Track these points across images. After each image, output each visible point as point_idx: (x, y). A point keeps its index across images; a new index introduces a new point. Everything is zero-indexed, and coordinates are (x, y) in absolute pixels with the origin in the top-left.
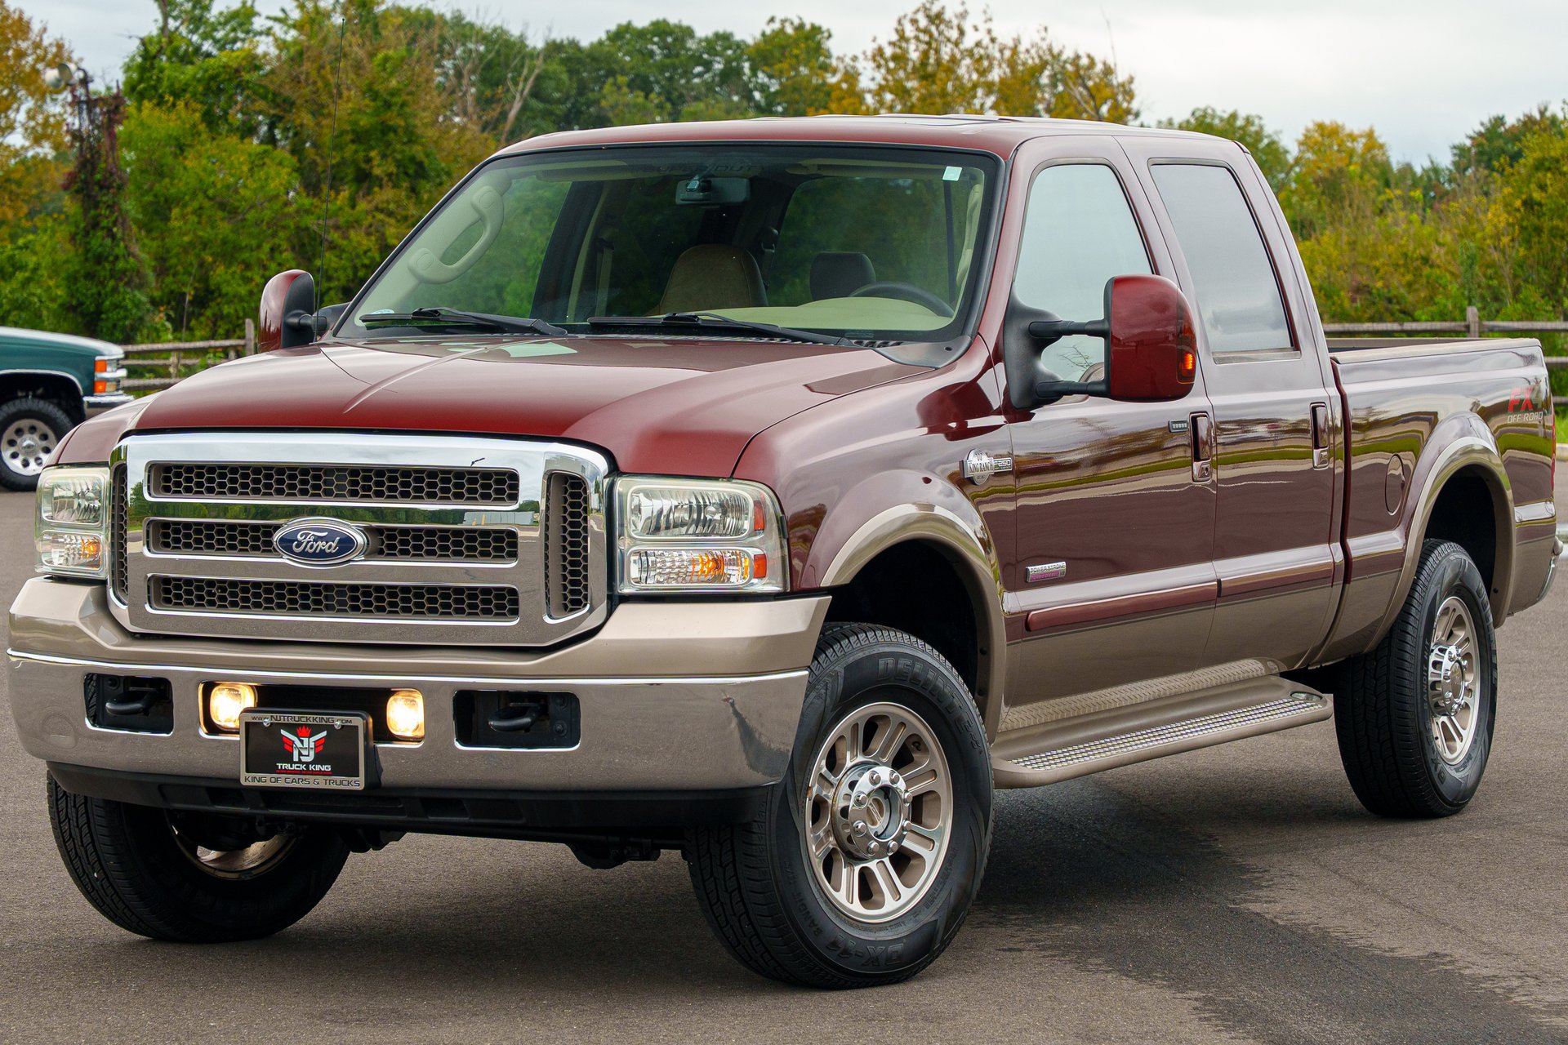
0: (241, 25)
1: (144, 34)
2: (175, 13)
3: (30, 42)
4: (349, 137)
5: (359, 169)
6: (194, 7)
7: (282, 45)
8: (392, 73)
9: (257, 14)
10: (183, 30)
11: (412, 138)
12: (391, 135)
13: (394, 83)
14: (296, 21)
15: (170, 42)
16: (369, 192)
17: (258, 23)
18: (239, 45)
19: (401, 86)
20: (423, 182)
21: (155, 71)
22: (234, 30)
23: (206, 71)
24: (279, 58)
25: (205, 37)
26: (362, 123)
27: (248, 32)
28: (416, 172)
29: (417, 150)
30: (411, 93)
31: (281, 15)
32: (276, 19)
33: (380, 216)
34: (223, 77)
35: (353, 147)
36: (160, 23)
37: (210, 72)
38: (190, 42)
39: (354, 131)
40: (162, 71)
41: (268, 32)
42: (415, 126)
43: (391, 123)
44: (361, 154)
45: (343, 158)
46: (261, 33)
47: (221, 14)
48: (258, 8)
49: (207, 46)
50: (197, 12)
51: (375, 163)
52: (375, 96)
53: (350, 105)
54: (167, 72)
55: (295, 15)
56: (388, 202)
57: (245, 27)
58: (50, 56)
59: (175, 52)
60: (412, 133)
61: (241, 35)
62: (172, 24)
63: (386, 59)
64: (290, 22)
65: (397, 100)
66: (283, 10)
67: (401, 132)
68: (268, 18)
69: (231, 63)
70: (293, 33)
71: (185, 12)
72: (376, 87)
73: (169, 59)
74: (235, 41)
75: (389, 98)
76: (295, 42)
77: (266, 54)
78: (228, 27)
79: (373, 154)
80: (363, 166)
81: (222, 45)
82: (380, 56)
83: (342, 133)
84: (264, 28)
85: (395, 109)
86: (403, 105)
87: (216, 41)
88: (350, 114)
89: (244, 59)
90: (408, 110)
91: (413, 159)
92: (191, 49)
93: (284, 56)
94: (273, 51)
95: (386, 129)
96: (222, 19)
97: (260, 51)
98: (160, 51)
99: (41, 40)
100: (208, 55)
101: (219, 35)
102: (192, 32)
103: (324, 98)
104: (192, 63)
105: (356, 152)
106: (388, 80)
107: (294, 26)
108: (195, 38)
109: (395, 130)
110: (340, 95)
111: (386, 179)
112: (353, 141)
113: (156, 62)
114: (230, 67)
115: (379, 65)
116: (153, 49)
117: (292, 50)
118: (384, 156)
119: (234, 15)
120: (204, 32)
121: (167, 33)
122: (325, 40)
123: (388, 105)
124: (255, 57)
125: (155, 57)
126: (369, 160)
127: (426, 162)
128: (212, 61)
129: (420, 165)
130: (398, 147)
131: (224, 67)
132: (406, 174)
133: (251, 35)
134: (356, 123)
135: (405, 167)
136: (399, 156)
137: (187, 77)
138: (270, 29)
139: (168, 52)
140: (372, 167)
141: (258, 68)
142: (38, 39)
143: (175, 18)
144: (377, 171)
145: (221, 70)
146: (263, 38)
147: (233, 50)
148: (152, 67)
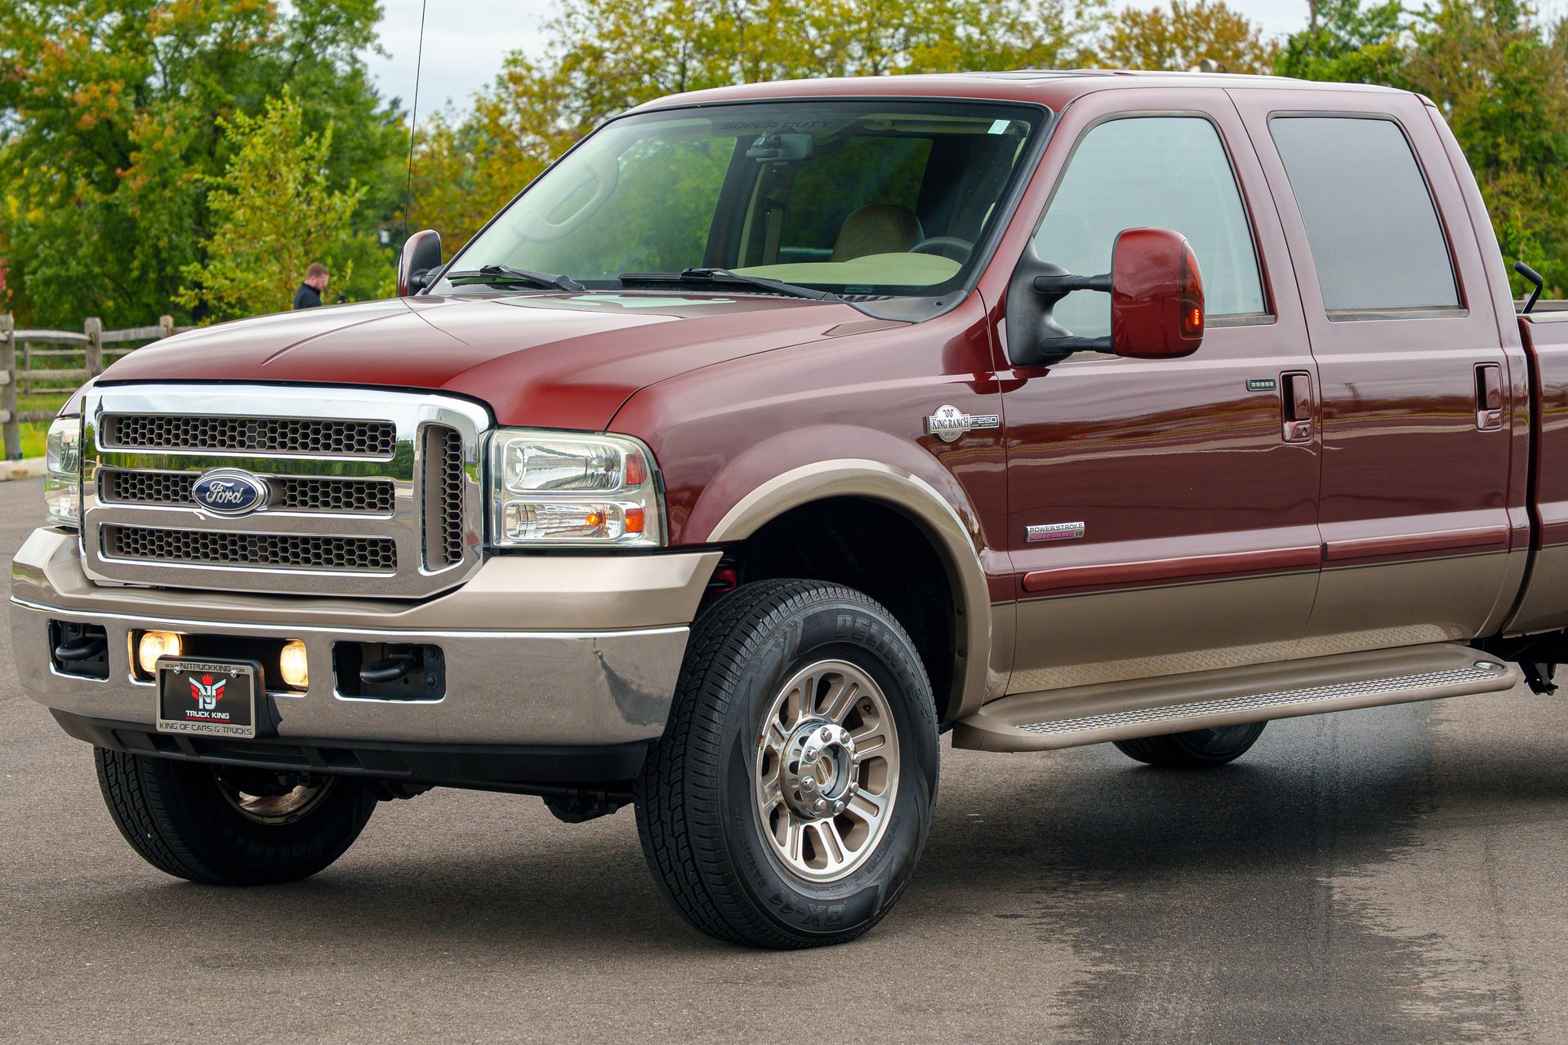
0: (1387, 19)
1: (1295, 32)
2: (1324, 11)
3: (1246, 43)
4: (1477, 125)
5: (1488, 155)
6: (1343, 4)
7: (1421, 39)
8: (1522, 63)
9: (1401, 10)
10: (1332, 26)
11: (1539, 124)
12: (1519, 122)
13: (1525, 71)
14: (1437, 15)
15: (1318, 38)
16: (1496, 177)
17: (1403, 19)
18: (1384, 39)
19: (1531, 75)
20: (1551, 166)
21: (1301, 66)
22: (1380, 25)
23: (1349, 64)
24: (1419, 49)
25: (1352, 34)
26: (1491, 111)
27: (1393, 27)
28: (1545, 157)
29: (1546, 136)
30: (1539, 82)
31: (1422, 9)
32: (1418, 14)
33: (1505, 199)
34: (1364, 69)
35: (1481, 134)
36: (1310, 21)
37: (1353, 65)
38: (1338, 38)
39: (1483, 119)
40: (1307, 65)
41: (1412, 27)
42: (1543, 113)
43: (1520, 110)
44: (1490, 141)
45: (1472, 145)
46: (1405, 28)
47: (1369, 10)
48: (1404, 5)
49: (1355, 41)
50: (1347, 9)
51: (1502, 148)
52: (1506, 84)
53: (1480, 94)
54: (1312, 67)
55: (1437, 9)
56: (1514, 185)
57: (1390, 23)
58: (1265, 56)
59: (1323, 47)
60: (1541, 120)
61: (1387, 30)
62: (1321, 20)
63: (1517, 50)
64: (1431, 16)
65: (1527, 88)
66: (1426, 6)
67: (1528, 118)
68: (1412, 13)
69: (1372, 57)
70: (1432, 26)
71: (1335, 9)
72: (1507, 76)
73: (1317, 55)
74: (1379, 36)
75: (1518, 86)
76: (1433, 35)
77: (1406, 47)
78: (1376, 22)
79: (1500, 140)
80: (1491, 151)
81: (1368, 39)
82: (1511, 46)
83: (1472, 121)
84: (1408, 24)
85: (1524, 97)
86: (1532, 92)
87: (1362, 36)
88: (1480, 103)
89: (1384, 52)
90: (1535, 97)
91: (1541, 144)
92: (1340, 45)
93: (1424, 48)
94: (1414, 45)
95: (1514, 117)
96: (1370, 16)
97: (1400, 45)
98: (1306, 46)
99: (1257, 40)
100: (1355, 49)
101: (1368, 29)
102: (1340, 28)
103: (1456, 87)
104: (1336, 57)
105: (1485, 138)
106: (1519, 70)
107: (1435, 20)
108: (1342, 34)
109: (1522, 116)
110: (1470, 85)
111: (1511, 163)
112: (1482, 128)
113: (1303, 58)
114: (1371, 60)
115: (1510, 55)
116: (1299, 46)
117: (1429, 43)
118: (1511, 142)
119: (1381, 12)
120: (1353, 29)
121: (1315, 29)
122: (1461, 31)
123: (1517, 93)
124: (1394, 50)
125: (1301, 53)
126: (1496, 146)
127: (1554, 147)
128: (1355, 54)
129: (1548, 149)
130: (1526, 133)
131: (1365, 60)
132: (1535, 158)
133: (1396, 30)
134: (1484, 111)
135: (1533, 152)
136: (1526, 142)
137: (1331, 71)
138: (1414, 24)
139: (1316, 48)
140: (1500, 153)
141: (1399, 61)
142: (1254, 40)
143: (1324, 15)
144: (1504, 157)
145: (1363, 63)
146: (1407, 32)
147: (1377, 44)
148: (1299, 61)
